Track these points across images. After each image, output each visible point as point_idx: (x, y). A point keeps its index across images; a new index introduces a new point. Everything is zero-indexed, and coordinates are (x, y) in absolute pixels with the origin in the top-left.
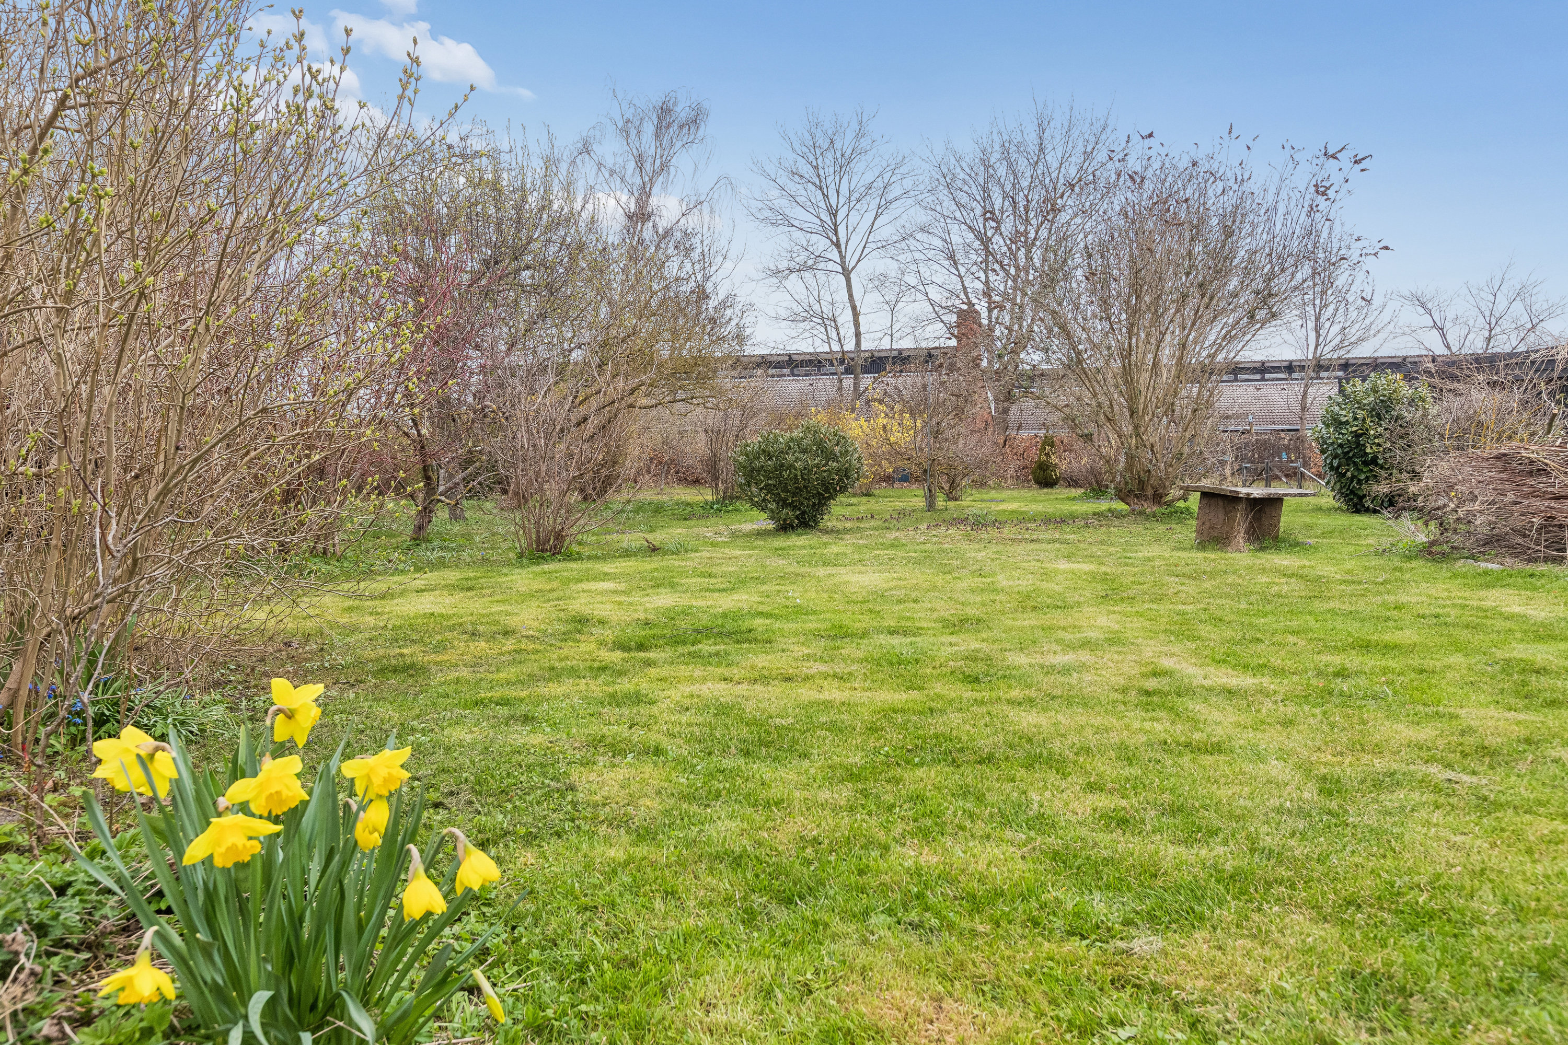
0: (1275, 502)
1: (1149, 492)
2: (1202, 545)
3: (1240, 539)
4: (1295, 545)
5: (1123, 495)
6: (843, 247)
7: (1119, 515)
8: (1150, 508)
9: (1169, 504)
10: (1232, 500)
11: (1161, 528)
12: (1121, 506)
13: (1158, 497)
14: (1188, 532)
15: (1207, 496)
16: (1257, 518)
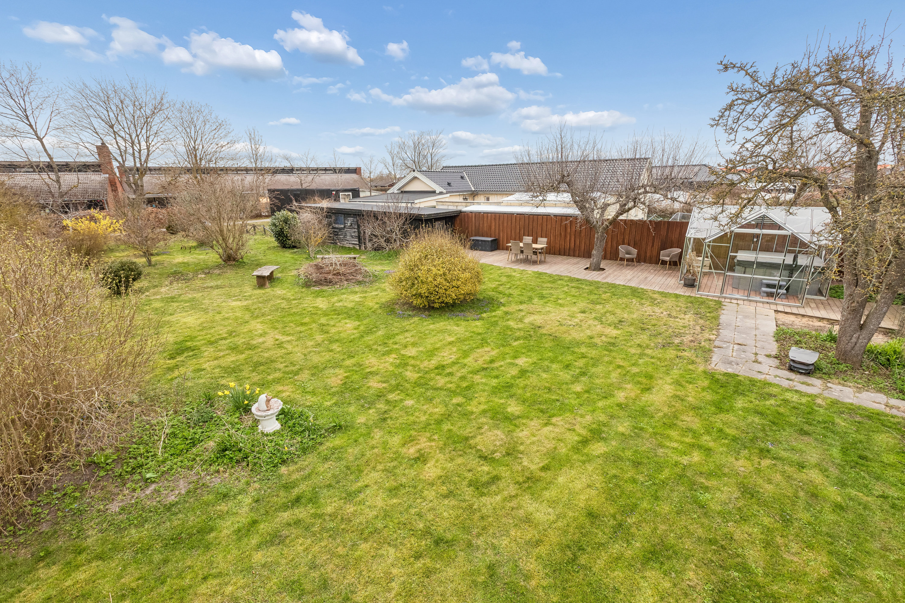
6: (34, 127)
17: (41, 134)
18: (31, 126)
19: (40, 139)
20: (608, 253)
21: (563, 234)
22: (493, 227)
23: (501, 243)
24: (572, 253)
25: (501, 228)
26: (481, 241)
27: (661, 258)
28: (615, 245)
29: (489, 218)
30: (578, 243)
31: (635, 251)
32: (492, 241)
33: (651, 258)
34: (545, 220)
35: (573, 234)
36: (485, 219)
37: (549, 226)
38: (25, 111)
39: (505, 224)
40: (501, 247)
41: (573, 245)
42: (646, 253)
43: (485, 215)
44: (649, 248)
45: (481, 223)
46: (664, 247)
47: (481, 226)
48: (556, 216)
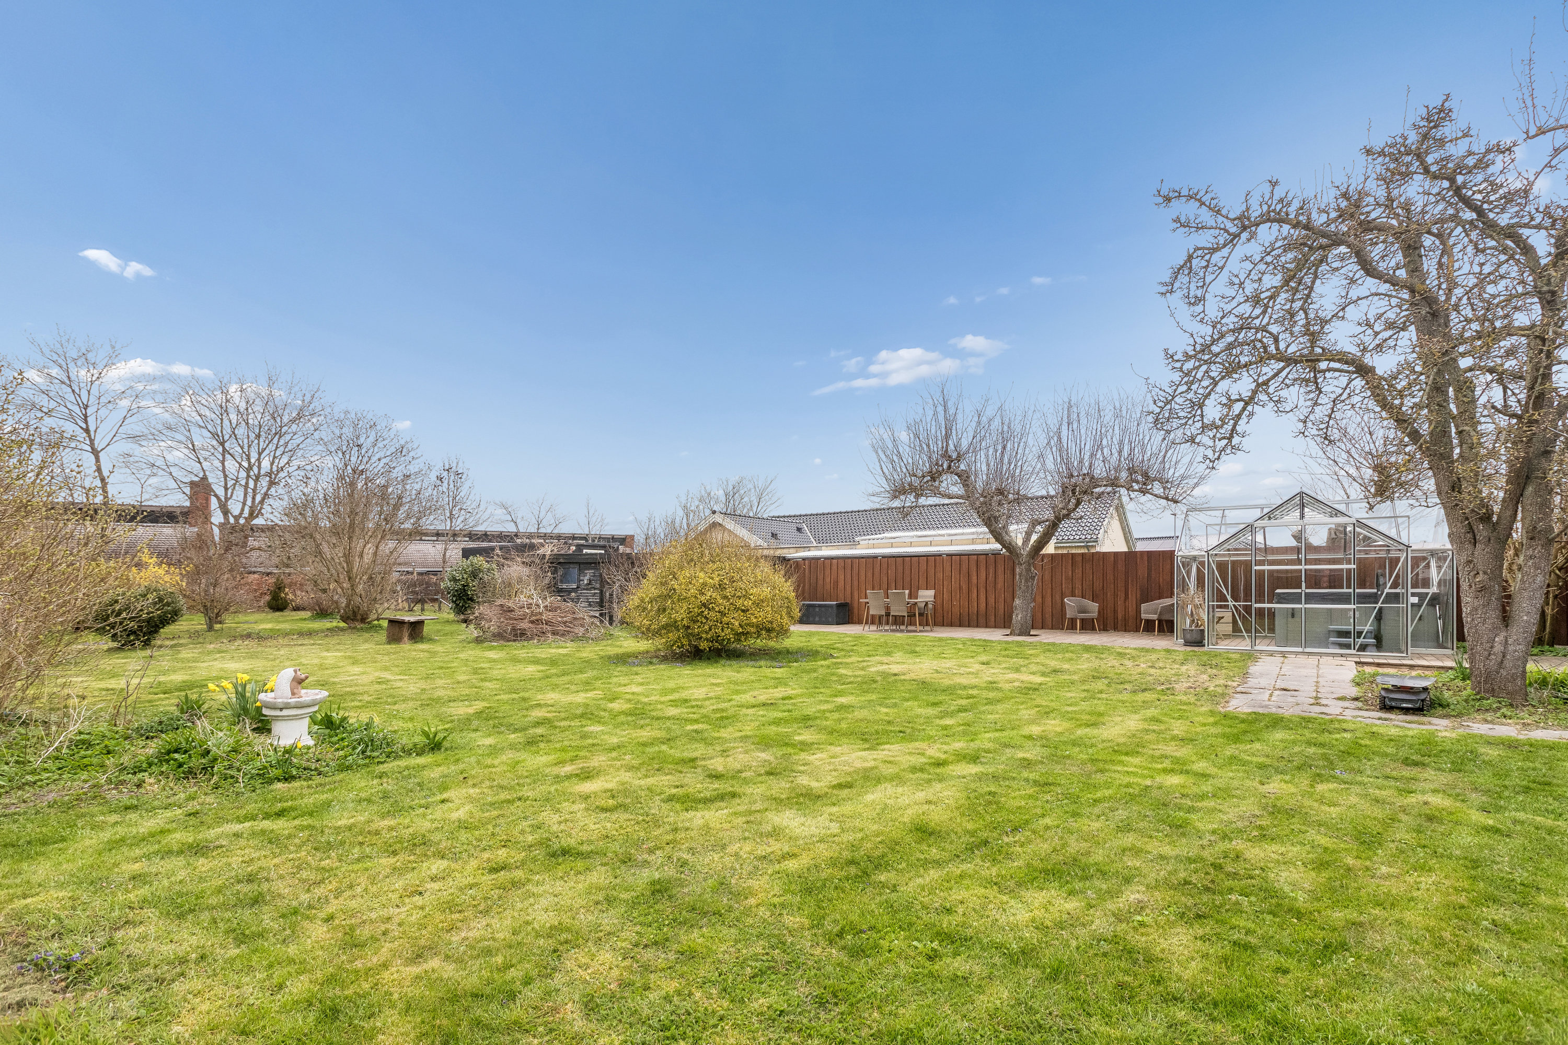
0: (420, 623)
1: (359, 617)
2: (389, 643)
3: (406, 639)
4: (430, 640)
5: (344, 619)
6: (92, 434)
7: (342, 630)
8: (359, 625)
9: (369, 623)
10: (401, 623)
11: (367, 635)
12: (342, 624)
13: (363, 620)
14: (382, 636)
15: (392, 622)
16: (413, 630)
17: (99, 445)
18: (87, 431)
19: (95, 453)
20: (1048, 616)
21: (965, 587)
22: (841, 584)
23: (856, 611)
24: (982, 620)
25: (856, 583)
26: (820, 606)
27: (1144, 616)
28: (1058, 598)
29: (834, 567)
30: (991, 601)
31: (1094, 607)
32: (838, 606)
33: (1125, 620)
34: (931, 563)
35: (982, 585)
36: (828, 572)
37: (940, 575)
38: (86, 407)
39: (863, 578)
40: (855, 619)
41: (983, 606)
42: (1115, 612)
43: (828, 562)
44: (1120, 603)
45: (820, 577)
46: (1146, 599)
47: (820, 582)
48: (950, 555)
